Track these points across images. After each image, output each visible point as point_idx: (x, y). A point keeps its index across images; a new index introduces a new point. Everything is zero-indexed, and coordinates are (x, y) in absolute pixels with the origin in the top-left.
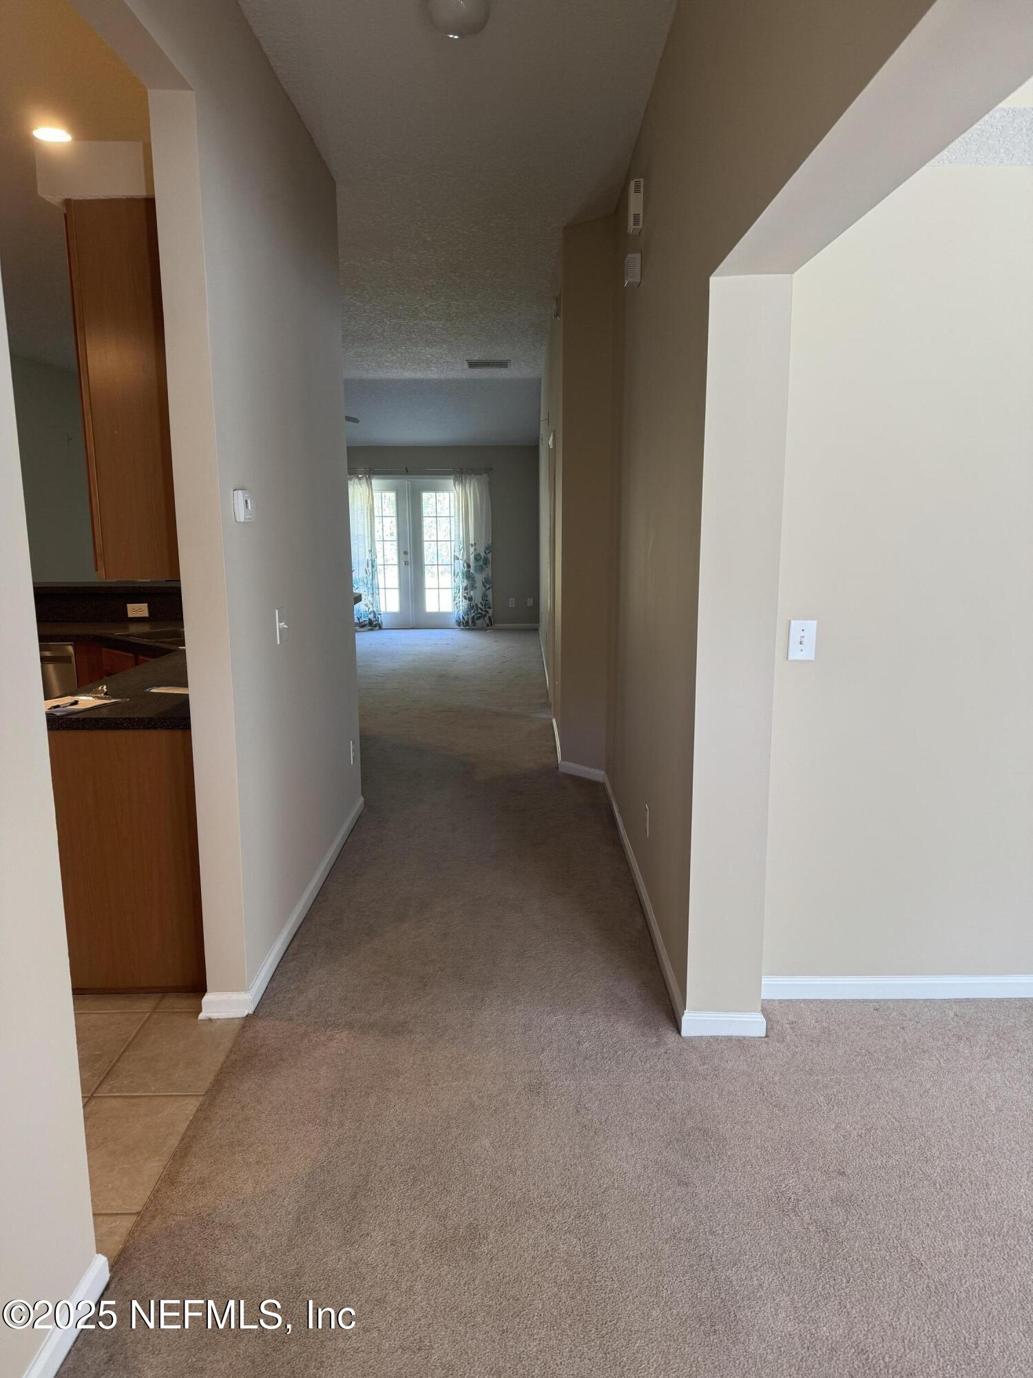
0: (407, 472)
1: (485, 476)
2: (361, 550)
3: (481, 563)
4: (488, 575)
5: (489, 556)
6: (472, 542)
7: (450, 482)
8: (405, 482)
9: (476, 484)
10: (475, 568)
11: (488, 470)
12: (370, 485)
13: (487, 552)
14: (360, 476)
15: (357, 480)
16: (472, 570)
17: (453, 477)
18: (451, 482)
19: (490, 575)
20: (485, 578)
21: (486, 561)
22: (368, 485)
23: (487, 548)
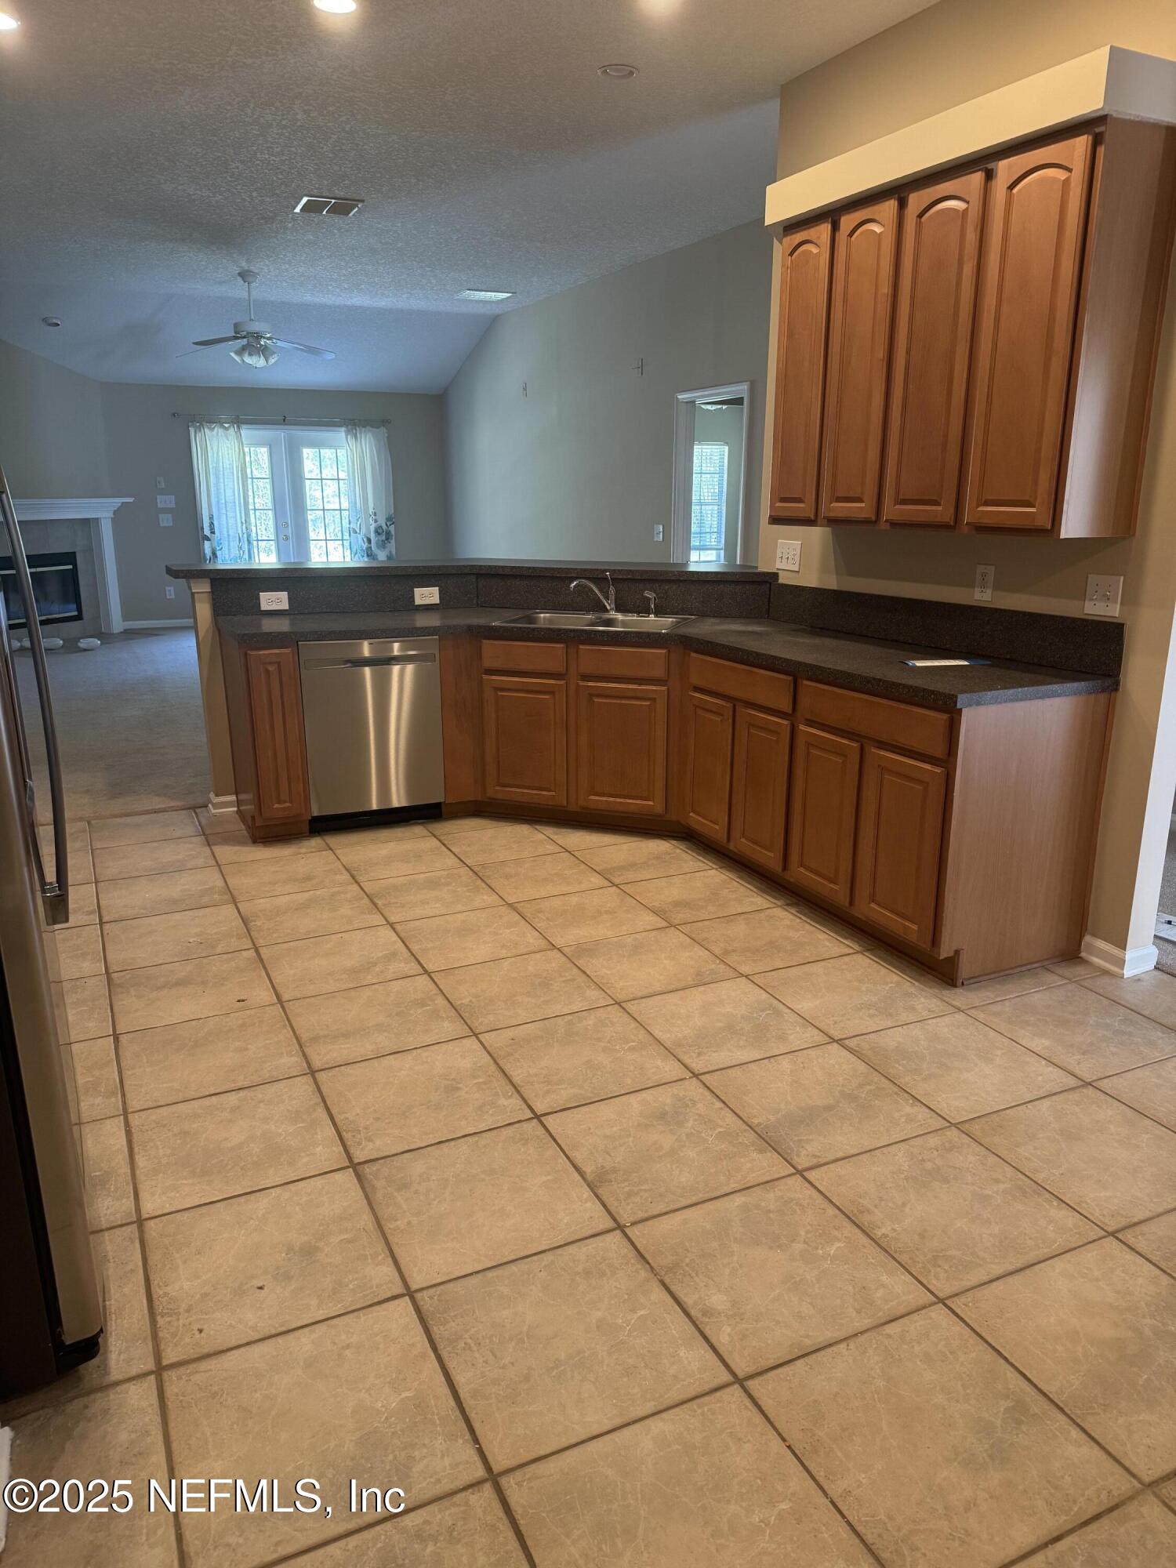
0: (284, 421)
1: (383, 430)
2: (231, 521)
3: (384, 538)
4: (390, 552)
5: (392, 528)
6: (371, 511)
7: (340, 434)
8: (279, 434)
9: (372, 438)
10: (377, 543)
11: (384, 422)
12: (239, 437)
13: (388, 523)
14: (226, 425)
15: (221, 431)
16: (373, 545)
17: (343, 429)
18: (343, 434)
19: (394, 553)
20: (387, 556)
21: (388, 535)
22: (237, 438)
23: (388, 519)
